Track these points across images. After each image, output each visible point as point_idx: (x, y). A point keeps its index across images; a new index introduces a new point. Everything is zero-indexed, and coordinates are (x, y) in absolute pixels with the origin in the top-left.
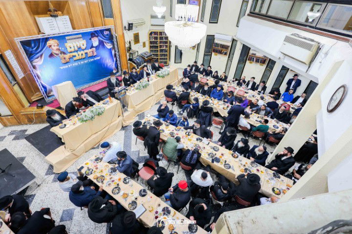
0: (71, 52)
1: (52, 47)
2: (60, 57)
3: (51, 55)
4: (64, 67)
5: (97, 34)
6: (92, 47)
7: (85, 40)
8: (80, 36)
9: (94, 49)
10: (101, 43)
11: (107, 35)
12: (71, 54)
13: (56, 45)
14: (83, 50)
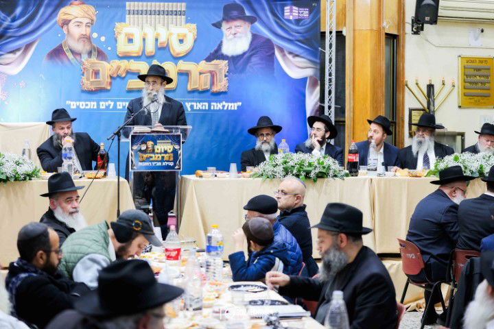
0: (127, 57)
1: (71, 25)
2: (82, 63)
3: (57, 53)
4: (82, 105)
5: (253, 10)
6: (217, 55)
7: (194, 26)
8: (182, 6)
9: (223, 65)
10: (262, 49)
11: (298, 21)
12: (124, 64)
13: (86, 21)
14: (176, 59)
